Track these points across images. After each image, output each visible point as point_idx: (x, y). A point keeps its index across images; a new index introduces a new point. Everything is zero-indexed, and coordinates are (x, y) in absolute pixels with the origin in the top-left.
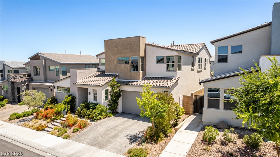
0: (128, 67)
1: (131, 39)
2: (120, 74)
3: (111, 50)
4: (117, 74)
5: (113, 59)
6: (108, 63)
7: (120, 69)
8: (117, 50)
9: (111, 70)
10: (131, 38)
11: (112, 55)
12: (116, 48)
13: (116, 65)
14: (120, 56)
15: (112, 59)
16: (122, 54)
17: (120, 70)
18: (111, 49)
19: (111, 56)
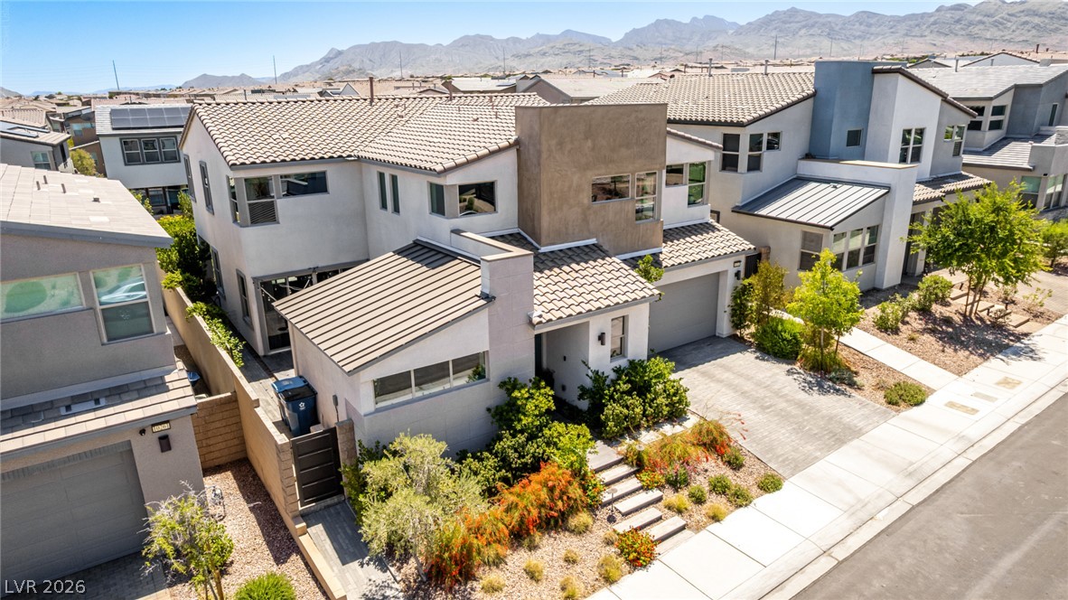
0: (628, 212)
1: (641, 111)
2: (601, 240)
3: (569, 152)
4: (593, 241)
5: (574, 185)
6: (557, 203)
7: (602, 220)
8: (593, 149)
9: (567, 228)
10: (642, 107)
11: (574, 170)
12: (589, 143)
13: (589, 208)
14: (603, 171)
15: (570, 187)
16: (610, 166)
17: (602, 223)
18: (569, 147)
19: (569, 173)
